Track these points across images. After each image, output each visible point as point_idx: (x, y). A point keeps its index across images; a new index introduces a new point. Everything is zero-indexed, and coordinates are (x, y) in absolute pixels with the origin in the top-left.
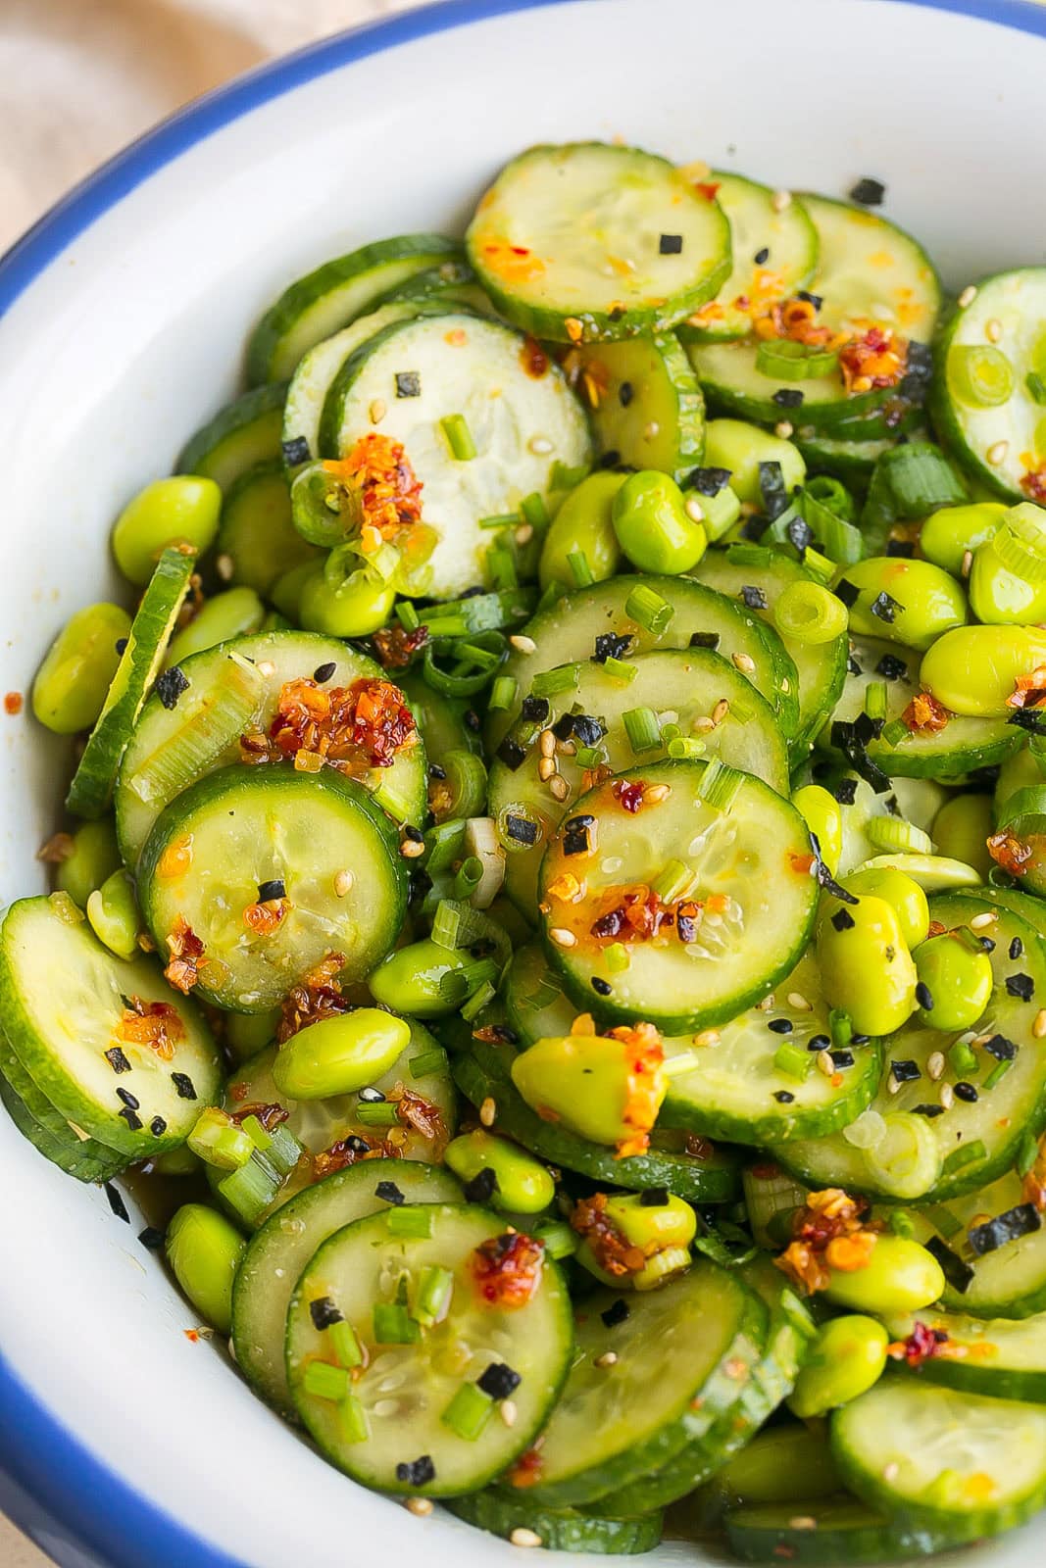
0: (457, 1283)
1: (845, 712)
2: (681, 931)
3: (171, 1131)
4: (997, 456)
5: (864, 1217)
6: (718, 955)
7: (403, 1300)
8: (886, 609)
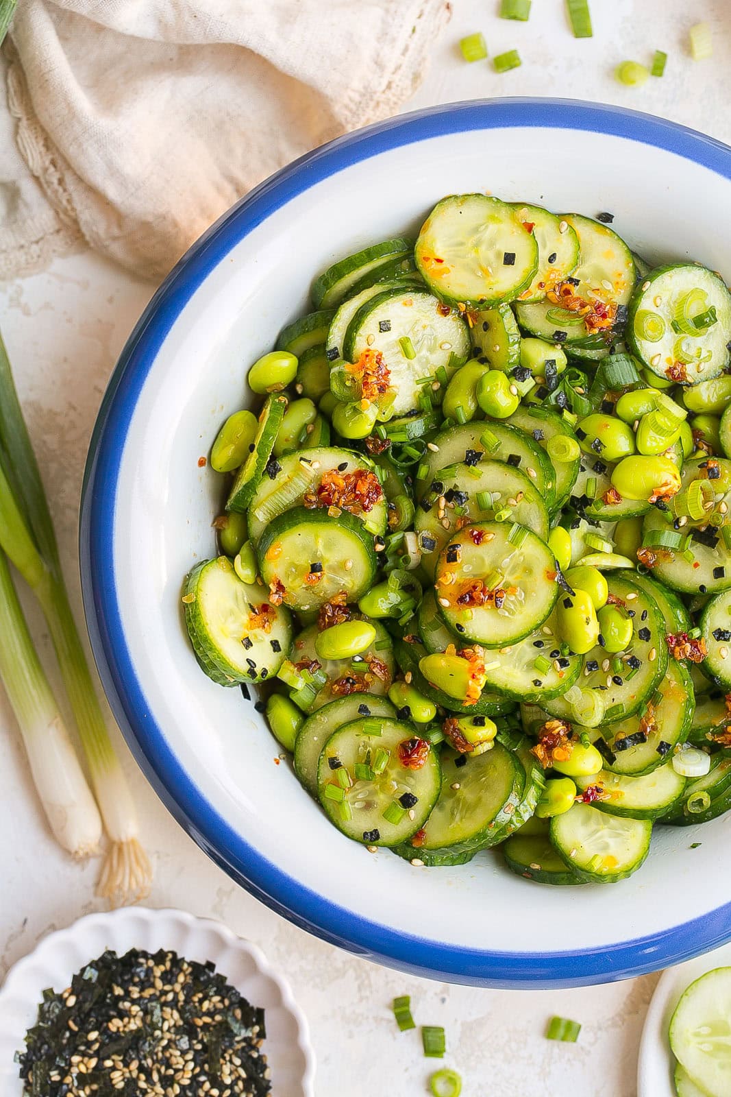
0: (392, 757)
1: (577, 492)
2: (496, 603)
3: (270, 674)
4: (655, 362)
5: (570, 735)
6: (513, 615)
7: (368, 762)
8: (598, 445)
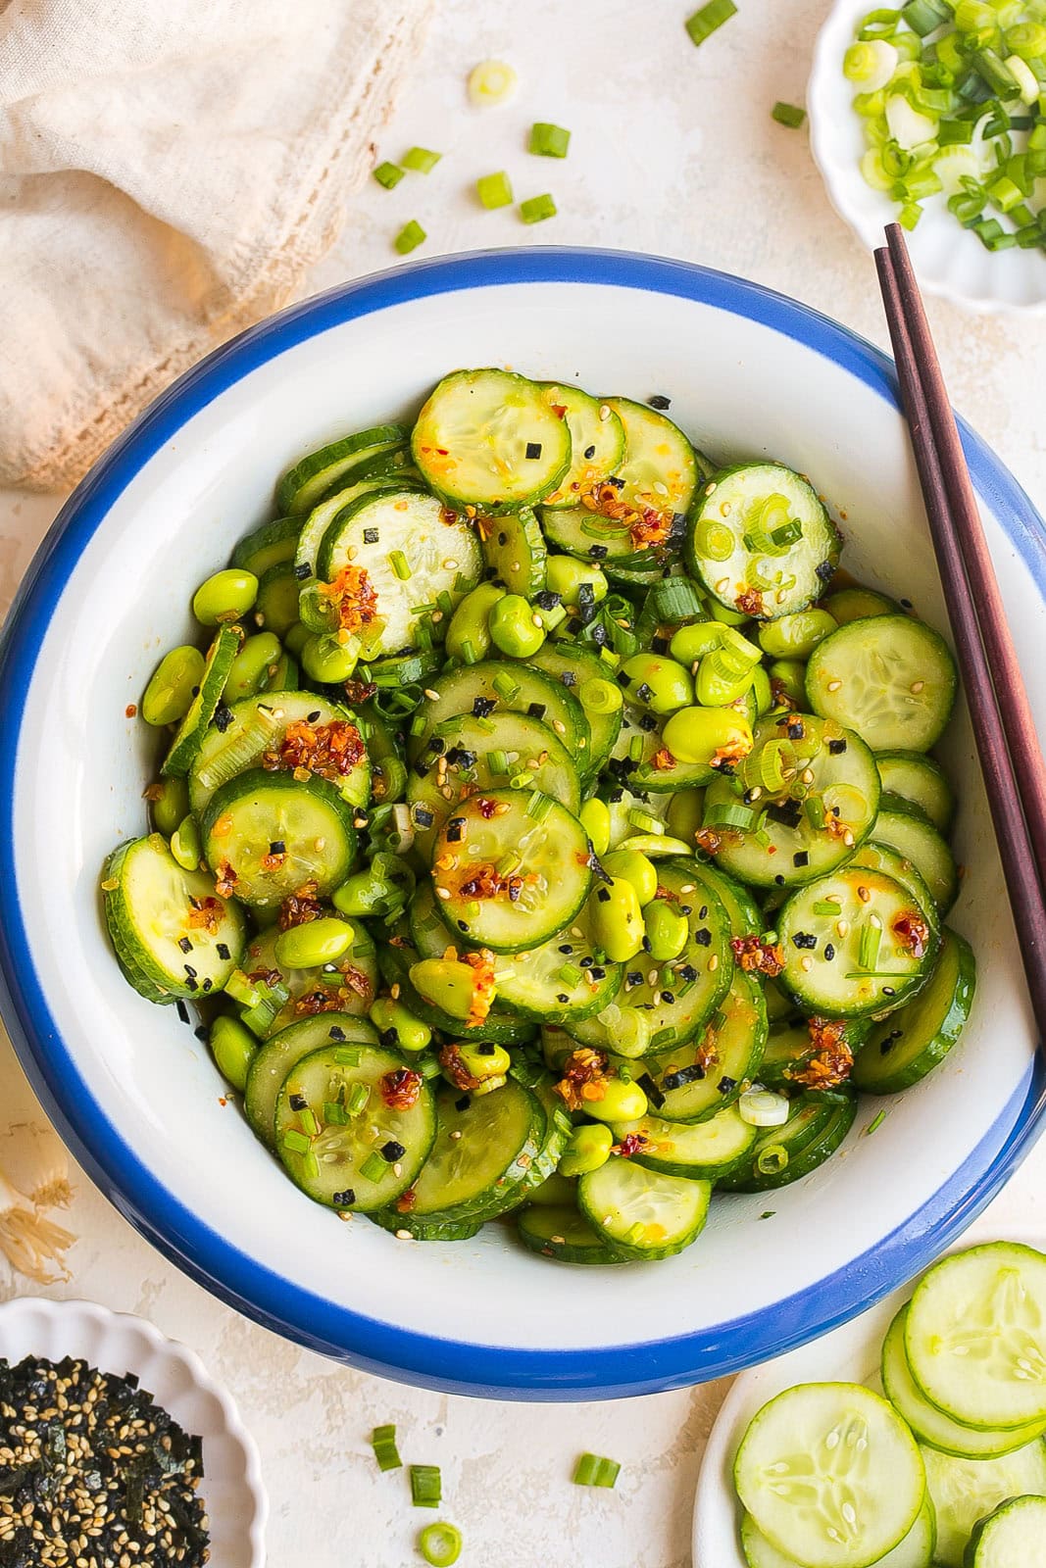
0: (373, 1094)
1: (618, 753)
2: (511, 895)
3: (215, 986)
4: (721, 588)
5: (605, 1068)
6: (532, 910)
7: (341, 1101)
8: (646, 693)
